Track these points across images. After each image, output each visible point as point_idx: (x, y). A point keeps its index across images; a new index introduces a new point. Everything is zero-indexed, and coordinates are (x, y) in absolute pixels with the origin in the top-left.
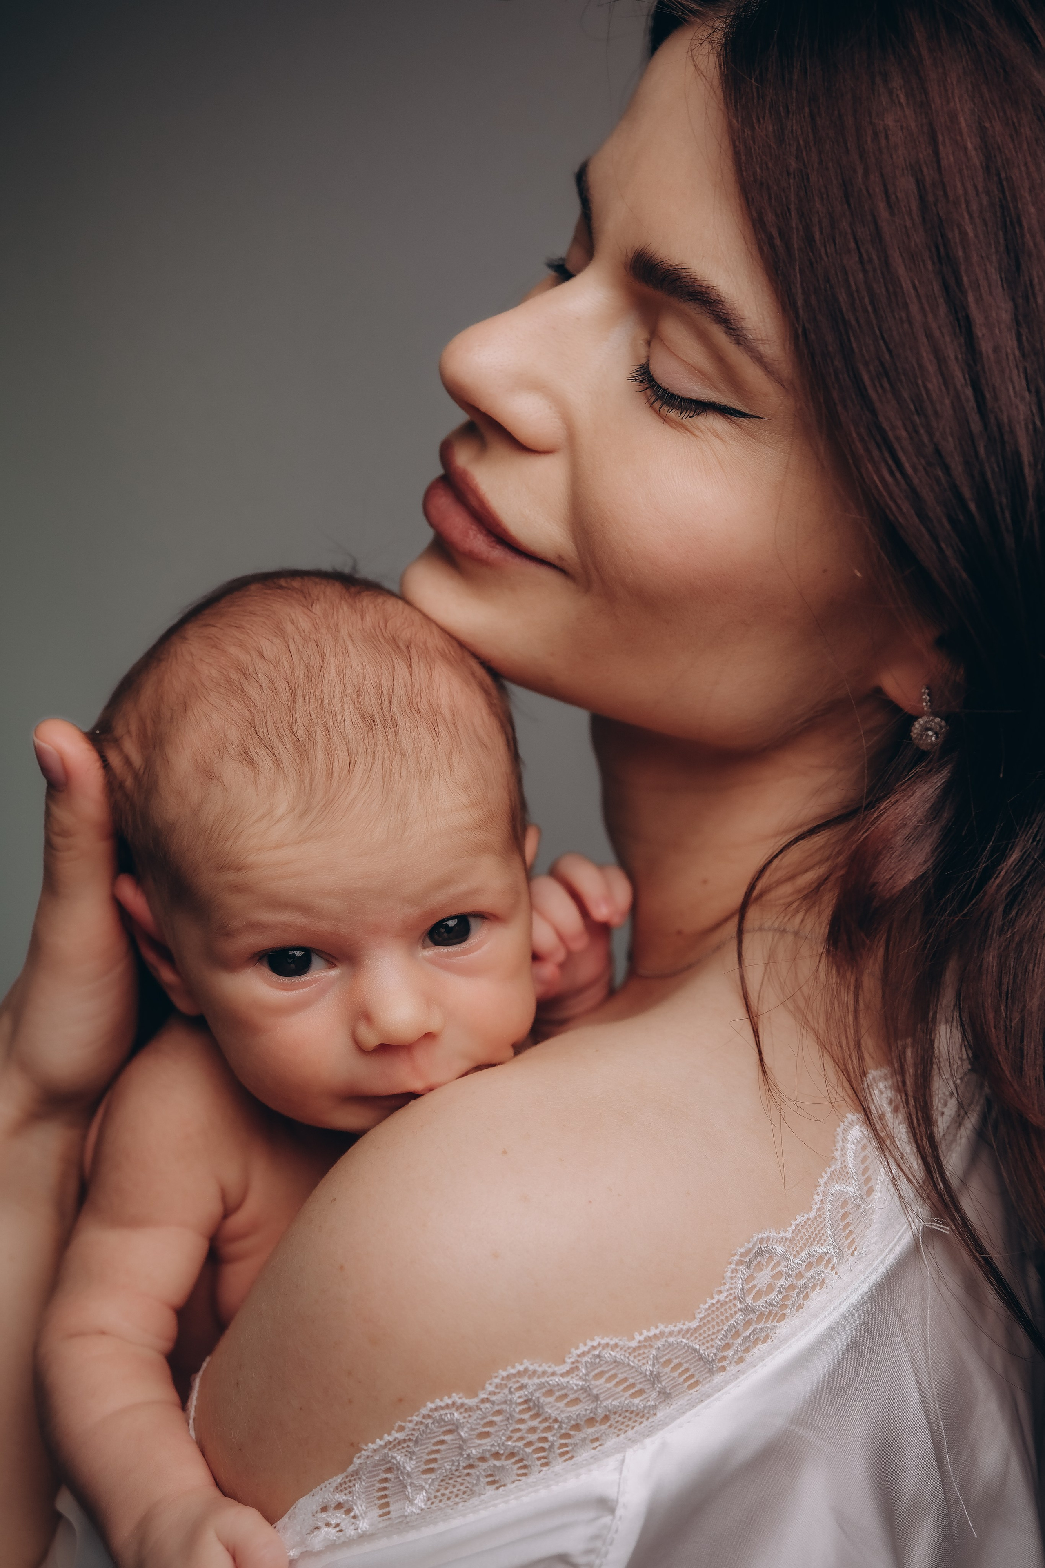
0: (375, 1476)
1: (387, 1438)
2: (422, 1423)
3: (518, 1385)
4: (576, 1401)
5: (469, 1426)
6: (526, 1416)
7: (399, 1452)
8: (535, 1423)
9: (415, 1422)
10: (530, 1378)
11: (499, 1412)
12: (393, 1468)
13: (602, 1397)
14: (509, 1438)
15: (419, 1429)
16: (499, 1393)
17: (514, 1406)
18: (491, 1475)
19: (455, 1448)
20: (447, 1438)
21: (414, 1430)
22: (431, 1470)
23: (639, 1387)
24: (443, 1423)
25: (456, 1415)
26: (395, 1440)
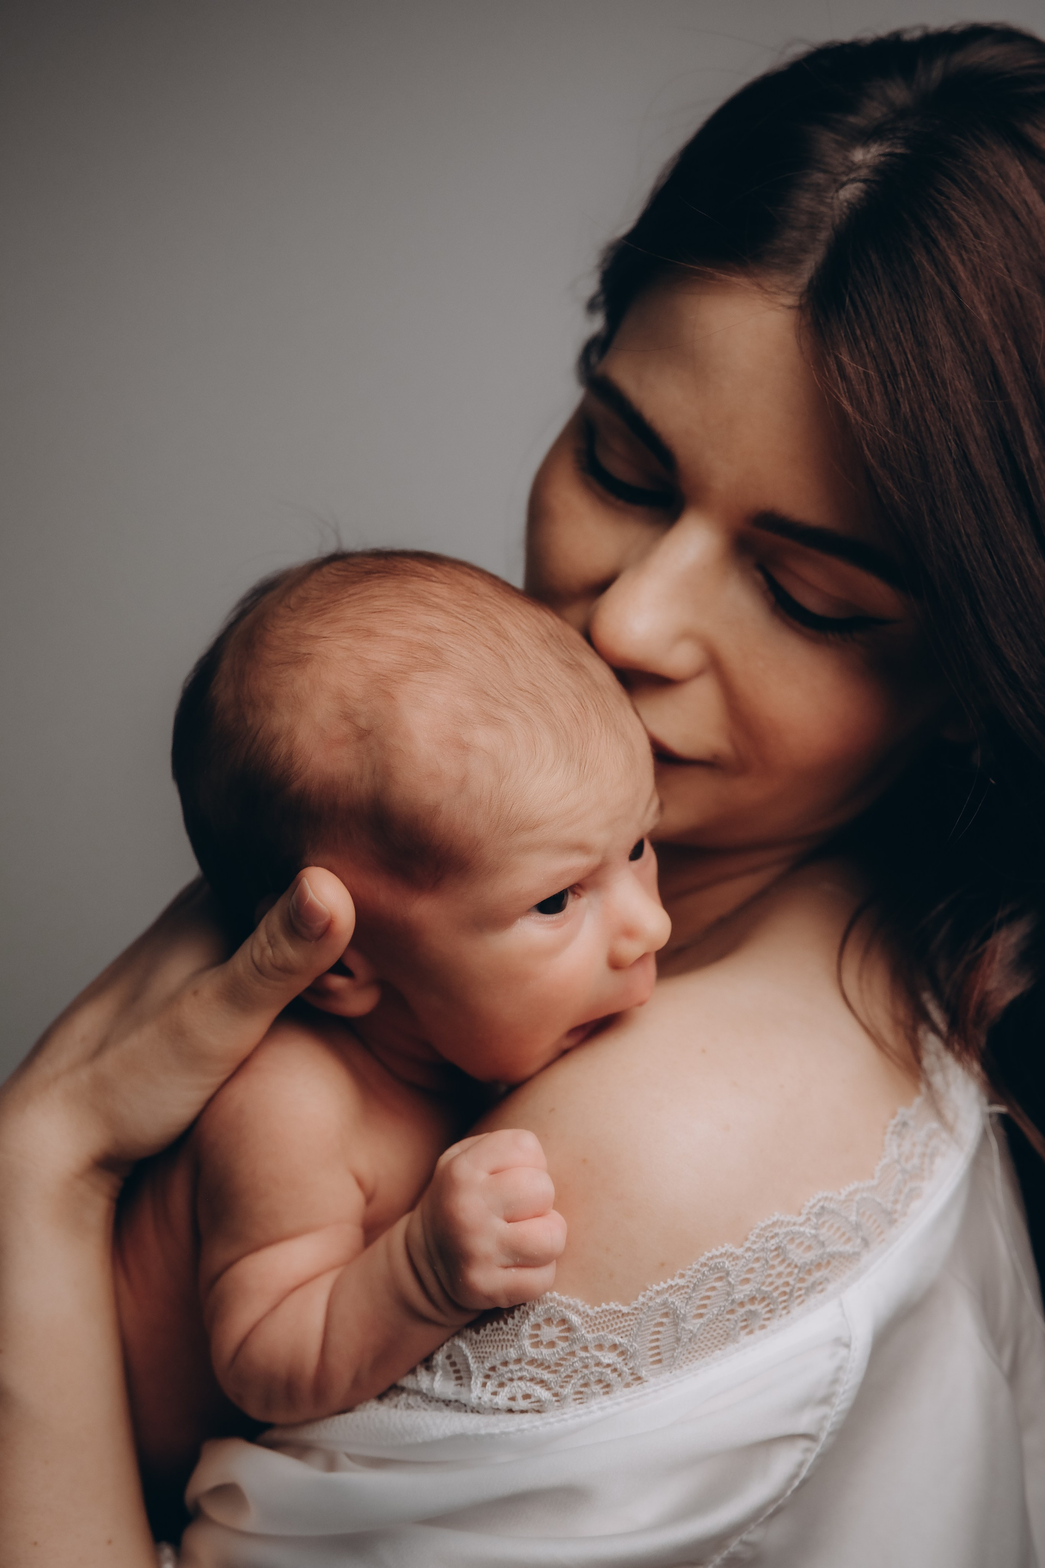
0: (651, 1320)
1: (670, 1282)
2: (699, 1271)
3: (771, 1234)
4: (809, 1248)
5: (735, 1273)
6: (776, 1262)
7: (677, 1298)
8: (781, 1269)
9: (694, 1270)
10: (780, 1227)
11: (757, 1260)
12: (670, 1313)
13: (826, 1243)
14: (763, 1284)
15: (696, 1276)
16: (758, 1242)
17: (769, 1253)
18: (745, 1320)
19: (723, 1294)
20: (718, 1284)
21: (692, 1277)
22: (701, 1315)
23: (848, 1235)
24: (716, 1271)
25: (727, 1263)
26: (676, 1285)
